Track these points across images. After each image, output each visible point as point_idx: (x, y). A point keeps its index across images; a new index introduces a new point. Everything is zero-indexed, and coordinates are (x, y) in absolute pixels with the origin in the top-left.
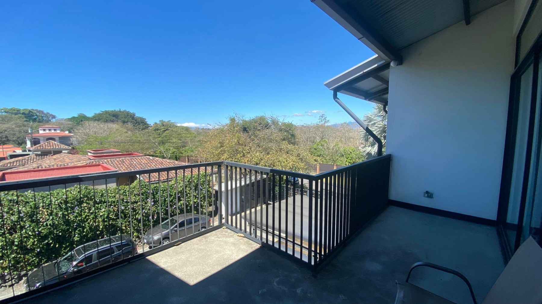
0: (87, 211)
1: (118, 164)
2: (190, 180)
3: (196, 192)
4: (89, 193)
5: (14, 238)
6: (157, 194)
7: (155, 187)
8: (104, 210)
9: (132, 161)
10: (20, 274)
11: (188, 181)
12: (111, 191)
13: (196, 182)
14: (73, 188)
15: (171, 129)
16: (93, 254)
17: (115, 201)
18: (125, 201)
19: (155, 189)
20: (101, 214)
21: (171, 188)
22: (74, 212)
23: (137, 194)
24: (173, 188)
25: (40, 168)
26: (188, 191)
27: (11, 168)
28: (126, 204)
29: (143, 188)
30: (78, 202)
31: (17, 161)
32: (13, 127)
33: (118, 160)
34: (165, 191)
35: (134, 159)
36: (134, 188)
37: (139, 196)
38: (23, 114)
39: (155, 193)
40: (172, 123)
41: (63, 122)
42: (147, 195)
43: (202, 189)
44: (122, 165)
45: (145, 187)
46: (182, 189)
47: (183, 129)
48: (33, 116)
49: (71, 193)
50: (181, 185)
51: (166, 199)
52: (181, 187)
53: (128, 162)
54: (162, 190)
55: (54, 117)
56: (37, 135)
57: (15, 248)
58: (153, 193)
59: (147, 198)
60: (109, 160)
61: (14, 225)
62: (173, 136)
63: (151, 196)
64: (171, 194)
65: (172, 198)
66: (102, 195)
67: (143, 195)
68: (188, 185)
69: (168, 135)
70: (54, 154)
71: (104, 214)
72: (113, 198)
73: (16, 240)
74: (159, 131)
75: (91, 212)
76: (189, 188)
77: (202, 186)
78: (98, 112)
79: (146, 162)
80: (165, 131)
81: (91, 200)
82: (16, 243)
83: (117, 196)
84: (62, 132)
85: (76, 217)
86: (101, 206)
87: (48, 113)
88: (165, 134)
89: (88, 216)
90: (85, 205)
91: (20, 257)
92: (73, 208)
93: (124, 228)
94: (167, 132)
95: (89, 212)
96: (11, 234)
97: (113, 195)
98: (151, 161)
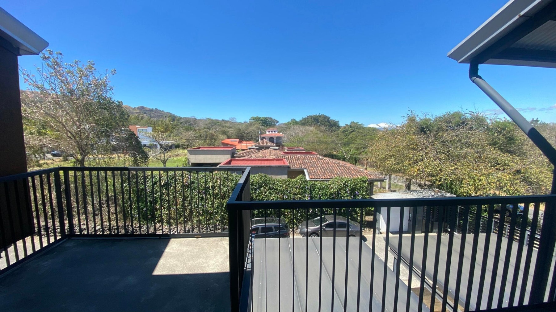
0: (263, 193)
1: (294, 160)
2: (346, 183)
3: (351, 196)
4: (266, 180)
5: (224, 202)
6: (314, 190)
7: (313, 184)
8: (274, 195)
9: (305, 159)
10: (224, 227)
11: (344, 184)
12: (280, 181)
13: (352, 186)
14: (257, 175)
15: (358, 130)
16: (259, 228)
17: (281, 190)
18: (289, 191)
19: (313, 186)
20: (272, 198)
21: (327, 188)
22: (256, 192)
23: (298, 187)
24: (329, 188)
25: (251, 158)
26: (342, 194)
27: (242, 157)
28: (289, 194)
29: (303, 183)
30: (259, 185)
31: (246, 152)
32: (255, 129)
33: (295, 157)
34: (321, 189)
35: (307, 157)
36: (296, 182)
37: (299, 189)
38: (262, 120)
39: (312, 190)
40: (359, 124)
41: (282, 126)
42: (305, 190)
43: (359, 195)
44: (297, 161)
45: (305, 183)
46: (336, 190)
47: (369, 130)
48: (267, 122)
49: (256, 178)
50: (336, 187)
51: (321, 197)
52: (336, 188)
53: (302, 159)
54: (319, 188)
55: (278, 122)
56: (265, 135)
57: (223, 209)
58: (310, 189)
59: (306, 193)
60: (290, 156)
61: (225, 193)
62: (358, 137)
63: (309, 191)
64: (326, 193)
65: (327, 197)
66: (274, 184)
67: (302, 189)
68: (343, 188)
69: (354, 136)
70: (265, 149)
71: (274, 199)
72: (281, 187)
73: (224, 204)
74: (346, 132)
75: (266, 195)
76: (344, 191)
77: (359, 192)
78: (305, 116)
79: (315, 160)
80: (352, 132)
81: (267, 185)
82: (224, 206)
83: (284, 186)
84: (278, 133)
85: (257, 196)
86: (272, 192)
87: (274, 119)
88: (351, 135)
89: (264, 197)
90: (263, 189)
91: (225, 216)
92: (256, 190)
93: (286, 213)
94: (353, 133)
95: (264, 195)
96: (223, 200)
97: (281, 185)
98: (320, 160)
